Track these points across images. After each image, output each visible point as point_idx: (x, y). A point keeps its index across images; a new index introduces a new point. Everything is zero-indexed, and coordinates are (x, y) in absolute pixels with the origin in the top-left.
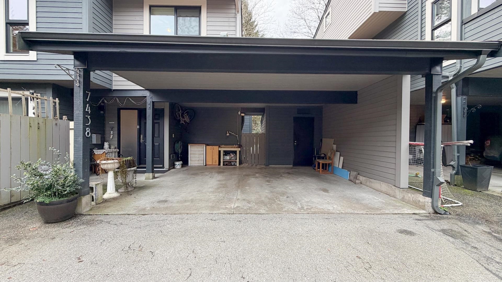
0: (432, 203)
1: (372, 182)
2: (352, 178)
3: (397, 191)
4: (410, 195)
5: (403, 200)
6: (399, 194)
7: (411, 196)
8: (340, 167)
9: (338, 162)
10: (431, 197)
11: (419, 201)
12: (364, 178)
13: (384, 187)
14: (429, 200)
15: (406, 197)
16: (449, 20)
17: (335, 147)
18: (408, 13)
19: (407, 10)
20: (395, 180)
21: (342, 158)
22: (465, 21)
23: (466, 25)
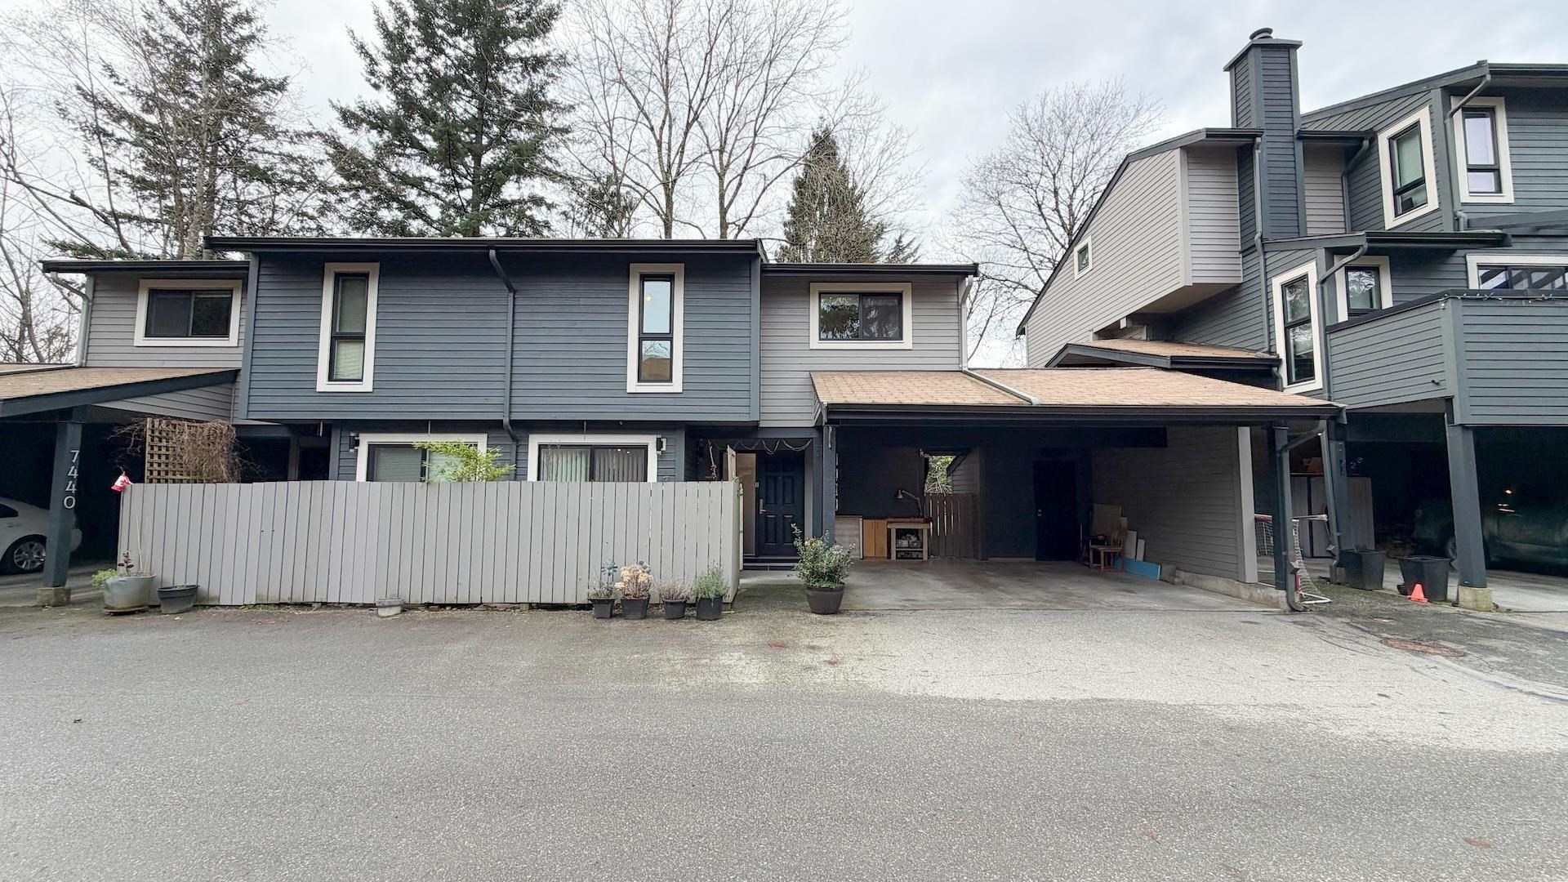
0: (1287, 597)
1: (1201, 579)
2: (1165, 576)
3: (1241, 586)
4: (1259, 591)
5: (1251, 599)
6: (1245, 592)
7: (1259, 593)
8: (1140, 558)
9: (1135, 548)
10: (1285, 589)
11: (1271, 597)
12: (1188, 574)
13: (1221, 584)
14: (1282, 593)
15: (1256, 596)
16: (1308, 320)
17: (1124, 521)
18: (1243, 287)
19: (1241, 281)
20: (1237, 575)
21: (1142, 543)
22: (1330, 330)
23: (1332, 336)
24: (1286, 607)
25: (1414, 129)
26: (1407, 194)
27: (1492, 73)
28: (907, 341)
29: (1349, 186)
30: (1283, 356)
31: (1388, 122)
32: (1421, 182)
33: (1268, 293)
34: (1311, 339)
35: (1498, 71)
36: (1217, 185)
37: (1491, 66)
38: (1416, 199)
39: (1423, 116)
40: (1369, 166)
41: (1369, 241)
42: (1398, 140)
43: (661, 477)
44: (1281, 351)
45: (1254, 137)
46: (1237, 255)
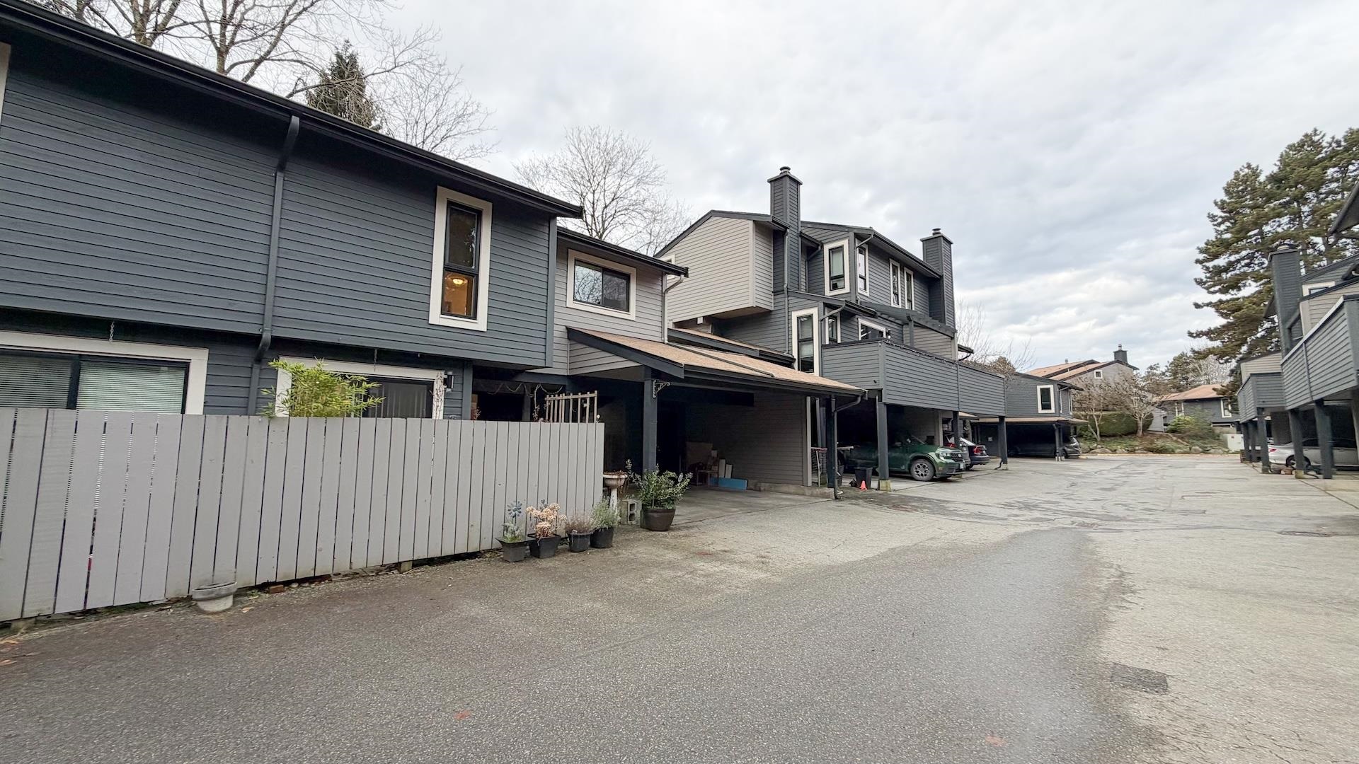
0: (834, 492)
1: (776, 486)
3: (804, 488)
5: (812, 495)
6: (808, 492)
7: (818, 491)
8: (729, 477)
9: (725, 471)
10: (834, 489)
11: (825, 493)
12: (768, 484)
13: (792, 488)
14: (832, 490)
15: (815, 492)
16: (811, 340)
17: (714, 453)
18: (773, 313)
19: (772, 309)
20: (803, 483)
21: (729, 467)
22: (823, 347)
23: (825, 350)
24: (834, 497)
25: (840, 249)
26: (836, 281)
27: (874, 235)
28: (632, 315)
29: (808, 268)
30: (796, 357)
31: (831, 240)
32: (843, 276)
33: (790, 319)
34: (814, 351)
35: (877, 236)
36: (763, 248)
37: (875, 232)
38: (839, 284)
39: (845, 243)
40: (818, 260)
41: (847, 305)
42: (832, 251)
43: (447, 416)
44: (795, 355)
45: (786, 228)
46: (771, 293)
